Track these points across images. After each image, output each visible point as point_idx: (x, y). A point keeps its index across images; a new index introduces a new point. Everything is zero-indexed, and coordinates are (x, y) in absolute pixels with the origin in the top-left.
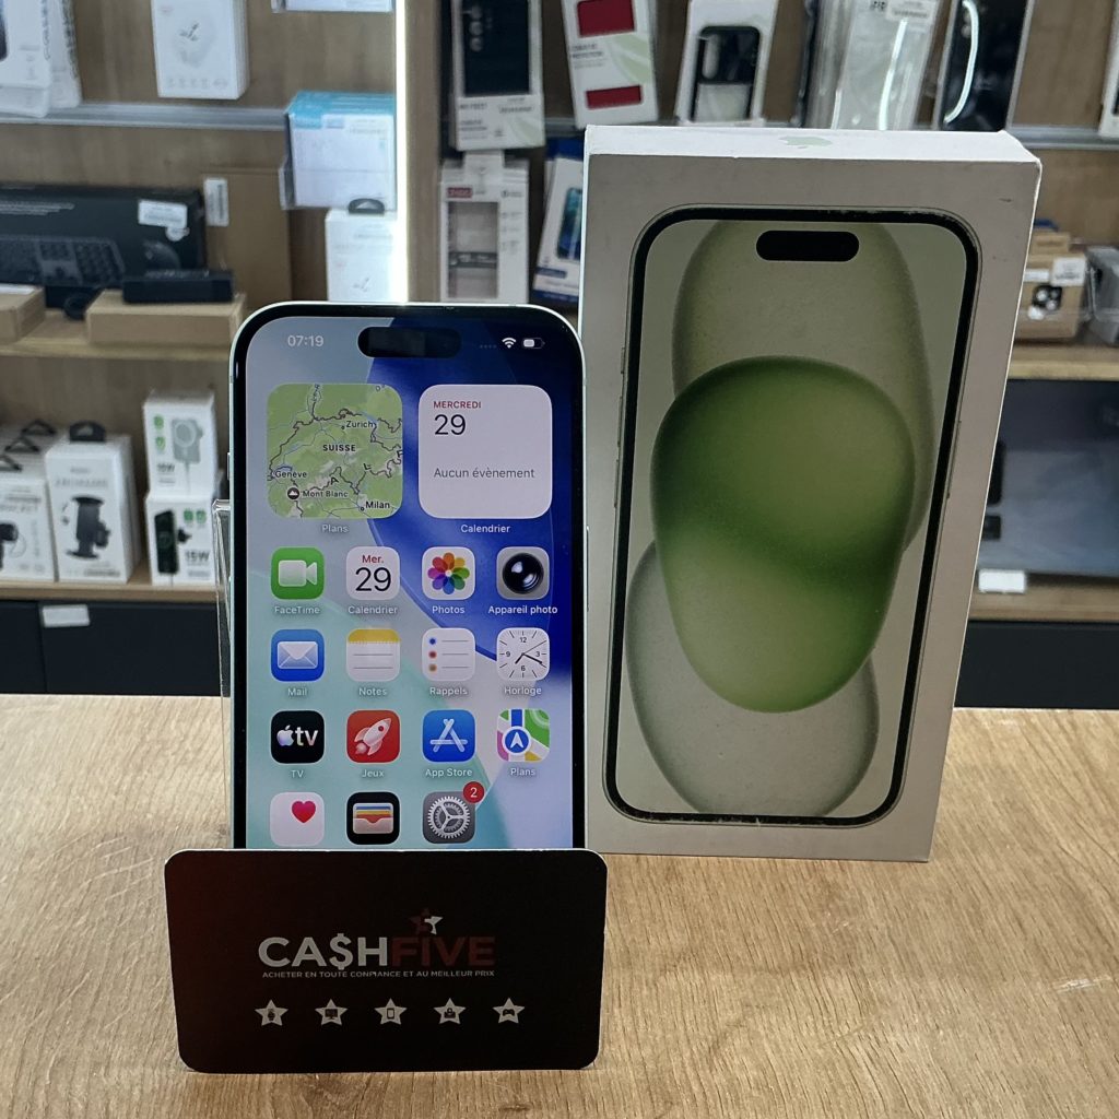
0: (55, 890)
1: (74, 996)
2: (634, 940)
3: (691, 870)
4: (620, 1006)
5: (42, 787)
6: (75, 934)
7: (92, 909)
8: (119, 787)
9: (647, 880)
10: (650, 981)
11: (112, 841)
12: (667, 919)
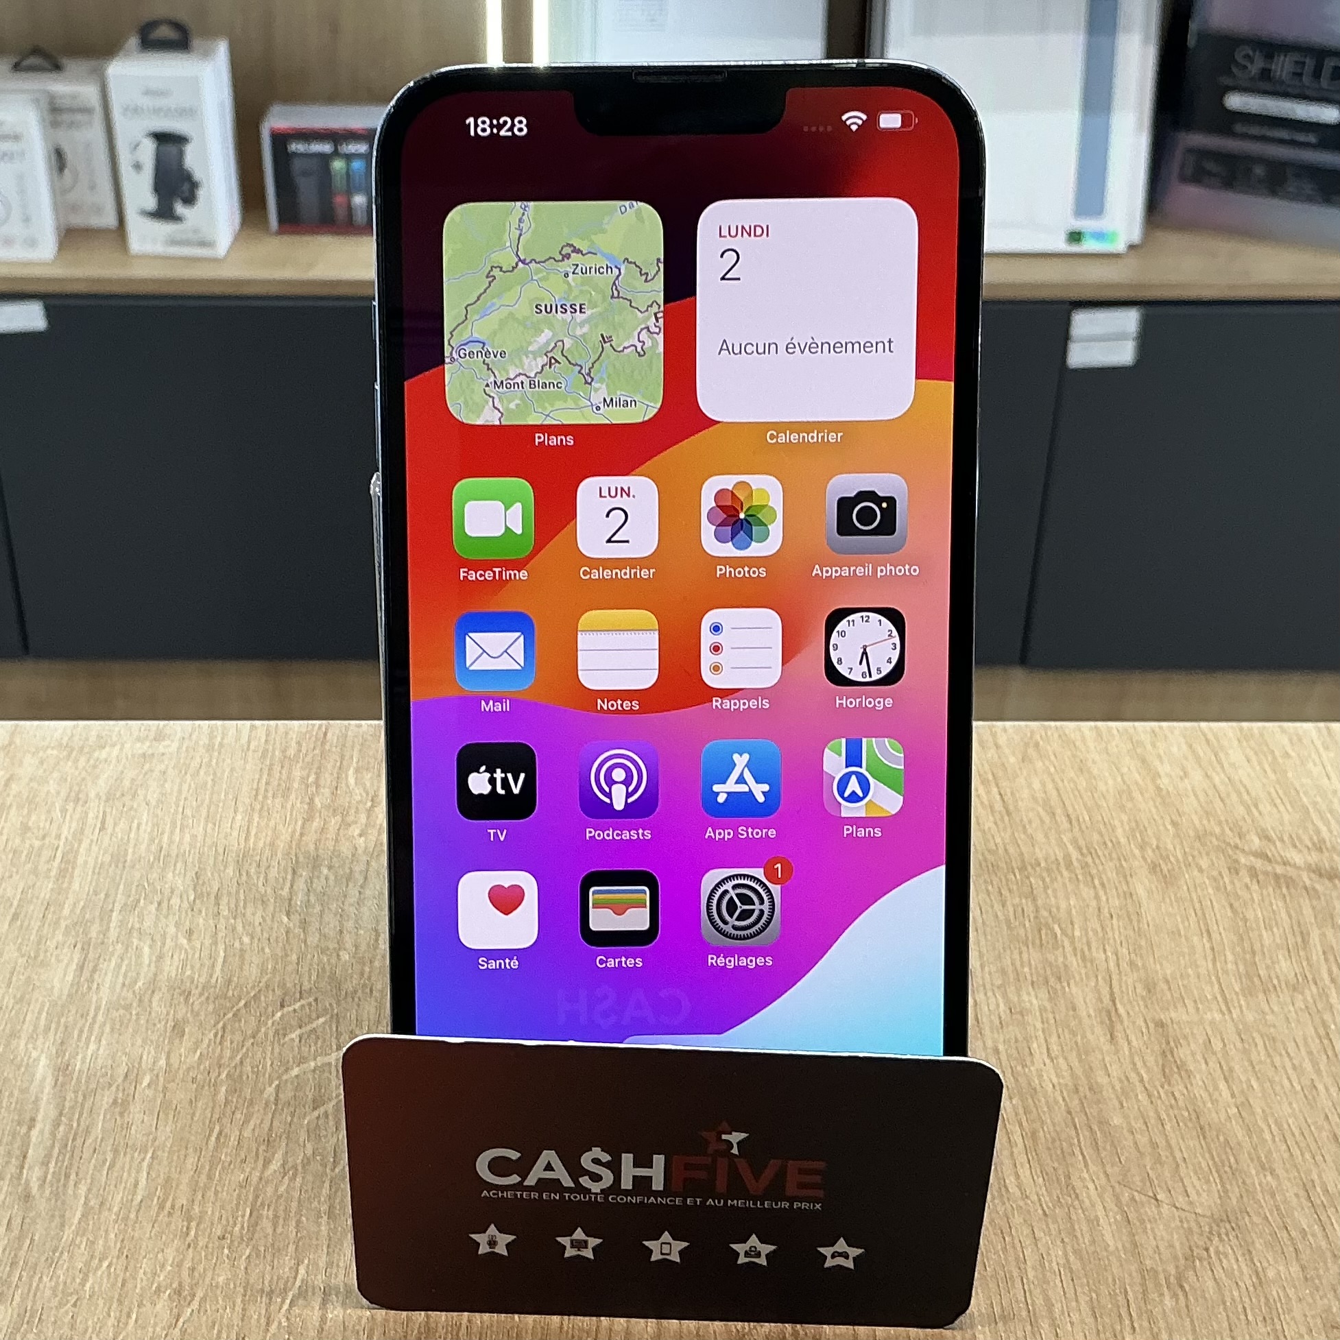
0: (227, 1102)
1: (289, 1310)
2: (1133, 1199)
3: (1199, 1057)
4: (1133, 1328)
5: (175, 901)
6: (270, 1190)
7: (288, 1138)
8: (290, 900)
9: (1133, 1076)
10: (1172, 1279)
11: (297, 1006)
12: (1178, 1155)
